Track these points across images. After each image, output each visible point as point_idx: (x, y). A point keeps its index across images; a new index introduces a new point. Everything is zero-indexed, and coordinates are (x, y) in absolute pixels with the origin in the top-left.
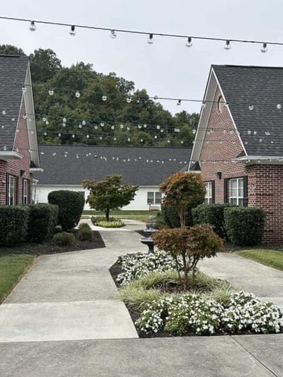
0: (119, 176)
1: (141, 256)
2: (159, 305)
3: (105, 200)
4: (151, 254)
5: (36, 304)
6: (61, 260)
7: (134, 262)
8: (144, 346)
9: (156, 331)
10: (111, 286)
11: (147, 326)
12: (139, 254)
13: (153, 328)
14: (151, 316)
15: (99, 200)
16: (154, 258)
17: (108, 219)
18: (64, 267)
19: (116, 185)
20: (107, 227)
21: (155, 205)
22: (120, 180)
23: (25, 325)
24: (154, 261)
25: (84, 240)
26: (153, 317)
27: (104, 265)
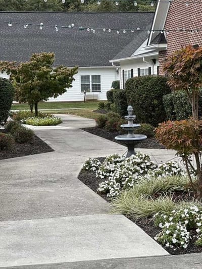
0: (50, 54)
1: (117, 159)
2: (183, 216)
3: (32, 89)
4: (133, 156)
5: (13, 222)
6: (7, 169)
7: (111, 167)
8: (183, 263)
9: (185, 246)
10: (95, 198)
11: (175, 241)
12: (116, 157)
13: (182, 243)
14: (175, 229)
15: (25, 88)
16: (139, 161)
17: (37, 114)
18: (17, 177)
19: (48, 67)
20: (39, 125)
21: (91, 93)
22: (52, 60)
23: (18, 247)
24: (139, 164)
25: (22, 142)
26: (179, 230)
27: (68, 173)
